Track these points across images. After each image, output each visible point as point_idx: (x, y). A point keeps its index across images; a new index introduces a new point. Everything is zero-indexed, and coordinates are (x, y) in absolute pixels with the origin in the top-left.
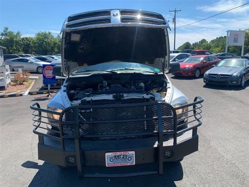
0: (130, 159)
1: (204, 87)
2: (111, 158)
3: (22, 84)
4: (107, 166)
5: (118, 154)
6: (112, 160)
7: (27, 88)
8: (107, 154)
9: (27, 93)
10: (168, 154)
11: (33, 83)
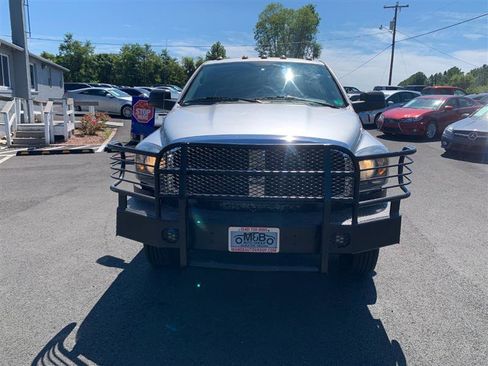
0: (270, 241)
1: (442, 156)
2: (237, 237)
3: (94, 134)
4: (230, 250)
5: (251, 230)
6: (239, 241)
7: (102, 141)
8: (231, 229)
9: (101, 149)
10: (340, 239)
11: (113, 133)
